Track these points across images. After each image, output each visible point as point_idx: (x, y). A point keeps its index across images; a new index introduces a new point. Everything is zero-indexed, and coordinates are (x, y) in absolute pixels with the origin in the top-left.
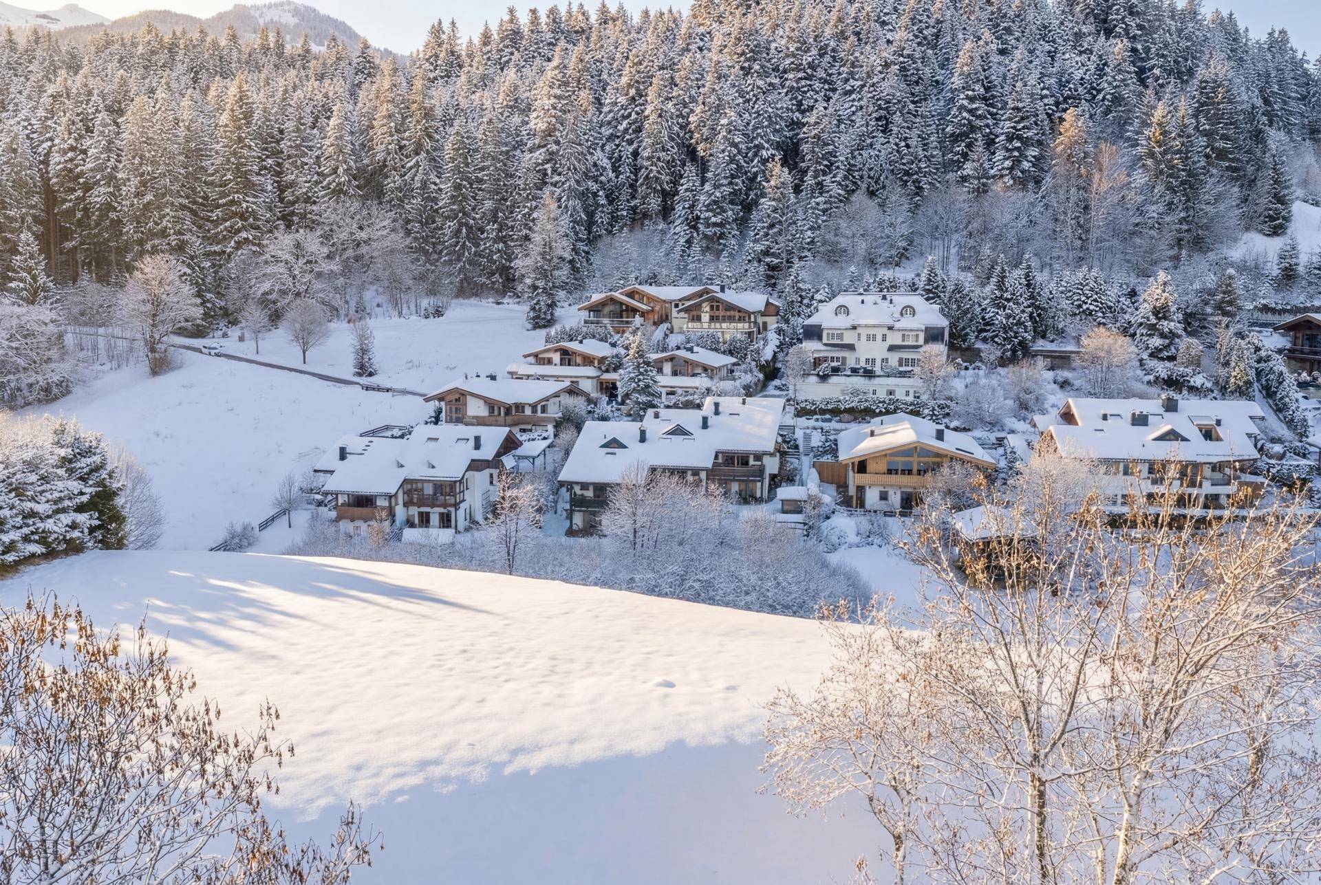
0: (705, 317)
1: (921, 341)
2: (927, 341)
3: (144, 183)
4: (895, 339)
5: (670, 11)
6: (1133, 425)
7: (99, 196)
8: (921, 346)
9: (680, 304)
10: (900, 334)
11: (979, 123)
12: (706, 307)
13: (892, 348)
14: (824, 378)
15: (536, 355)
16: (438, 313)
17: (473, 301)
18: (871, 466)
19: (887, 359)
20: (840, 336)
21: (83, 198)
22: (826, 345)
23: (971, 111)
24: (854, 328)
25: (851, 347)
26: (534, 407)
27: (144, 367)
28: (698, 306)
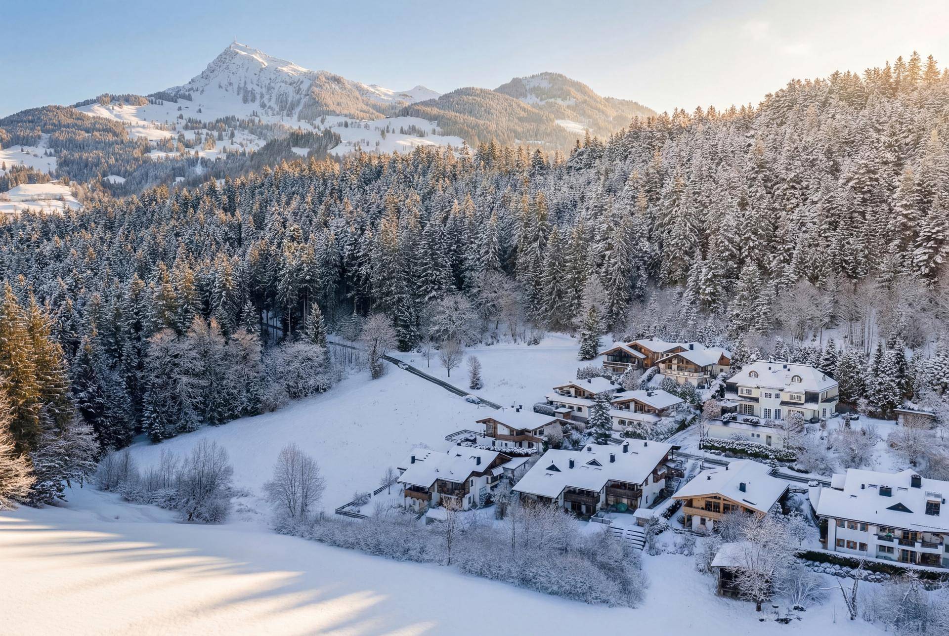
0: (675, 367)
1: (803, 401)
2: (807, 401)
3: (383, 265)
4: (785, 397)
5: (750, 107)
6: (880, 494)
7: (363, 270)
8: (802, 404)
9: (665, 355)
10: (788, 395)
11: (910, 224)
12: (675, 362)
13: (783, 403)
14: (726, 423)
15: (561, 389)
16: (536, 342)
17: (559, 334)
18: (695, 504)
19: (779, 410)
20: (749, 392)
21: (357, 271)
22: (740, 396)
23: (906, 216)
24: (758, 388)
25: (756, 400)
26: (535, 431)
27: (367, 374)
28: (670, 360)
